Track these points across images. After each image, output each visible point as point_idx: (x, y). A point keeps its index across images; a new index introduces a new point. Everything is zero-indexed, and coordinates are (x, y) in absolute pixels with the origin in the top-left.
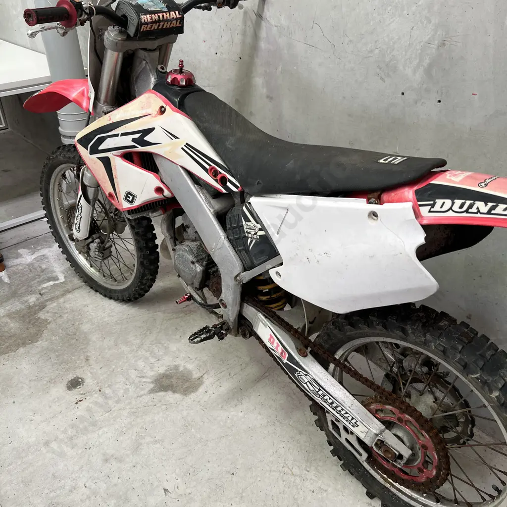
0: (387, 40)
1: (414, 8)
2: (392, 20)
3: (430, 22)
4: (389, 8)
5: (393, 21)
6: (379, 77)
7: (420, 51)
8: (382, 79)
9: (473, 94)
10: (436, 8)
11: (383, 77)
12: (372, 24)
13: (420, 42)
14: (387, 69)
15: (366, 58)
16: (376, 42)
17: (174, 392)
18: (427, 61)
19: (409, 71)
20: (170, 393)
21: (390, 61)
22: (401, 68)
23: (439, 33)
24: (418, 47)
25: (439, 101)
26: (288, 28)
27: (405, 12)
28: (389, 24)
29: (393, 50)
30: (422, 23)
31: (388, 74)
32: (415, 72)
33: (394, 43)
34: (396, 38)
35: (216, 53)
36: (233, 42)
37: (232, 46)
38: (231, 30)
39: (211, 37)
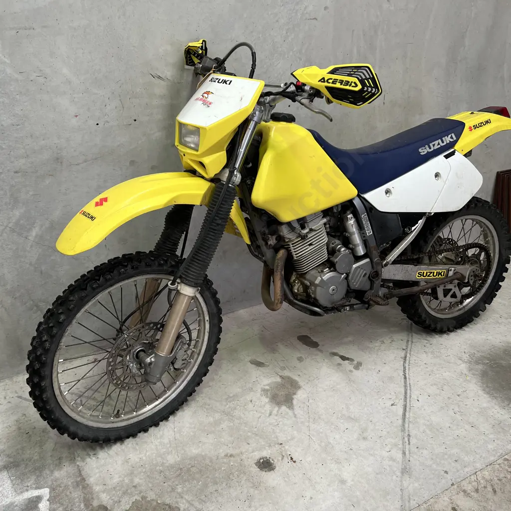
4: (276, 55)
12: (265, 66)
16: (269, 77)
17: (295, 394)
20: (295, 397)
27: (286, 56)
34: (282, 73)
35: (97, 124)
36: (123, 108)
37: (122, 112)
38: (120, 97)
39: (89, 109)
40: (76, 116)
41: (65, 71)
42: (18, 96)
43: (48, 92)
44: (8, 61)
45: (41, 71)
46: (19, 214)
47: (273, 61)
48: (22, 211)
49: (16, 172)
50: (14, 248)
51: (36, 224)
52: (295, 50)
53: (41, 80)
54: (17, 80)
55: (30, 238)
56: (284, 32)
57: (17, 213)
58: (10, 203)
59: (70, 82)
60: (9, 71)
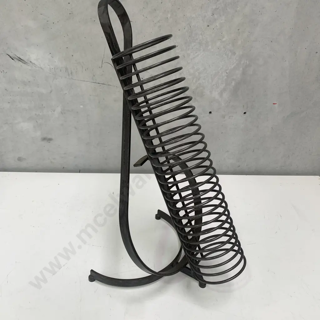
0: (192, 71)
1: (218, 44)
2: (196, 54)
3: (234, 54)
5: (198, 55)
7: (226, 77)
9: (274, 104)
10: (239, 43)
13: (226, 70)
18: (233, 84)
19: (216, 95)
21: (196, 89)
23: (242, 62)
24: (224, 74)
25: (245, 113)
26: (67, 69)
28: (194, 58)
29: (199, 80)
30: (227, 55)
32: (221, 94)
33: (200, 73)
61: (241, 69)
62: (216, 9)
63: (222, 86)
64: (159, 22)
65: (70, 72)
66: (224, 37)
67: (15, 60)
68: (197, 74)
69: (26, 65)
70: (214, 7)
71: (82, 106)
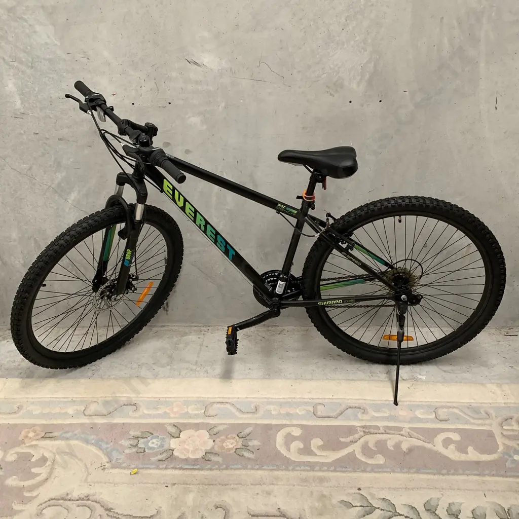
0: (332, 66)
1: (352, 43)
3: (365, 50)
4: (332, 44)
5: (336, 53)
6: (329, 93)
7: (361, 71)
8: (331, 94)
9: (405, 92)
10: (370, 41)
11: (332, 93)
12: (318, 56)
13: (361, 64)
14: (336, 86)
15: (315, 81)
16: (323, 69)
18: (367, 76)
19: (354, 86)
21: (337, 81)
22: (346, 83)
23: (373, 57)
24: (359, 68)
25: (380, 101)
26: (231, 69)
27: (345, 46)
28: (333, 55)
29: (338, 73)
30: (360, 52)
31: (337, 90)
32: (359, 84)
33: (339, 68)
34: (340, 64)
35: (133, 104)
36: (158, 90)
37: (156, 94)
38: (155, 80)
39: (125, 89)
40: (114, 95)
41: (106, 53)
42: (65, 74)
43: (90, 71)
44: (59, 44)
45: (85, 52)
46: (61, 178)
47: (329, 51)
48: (64, 174)
49: (60, 139)
50: (55, 208)
51: (75, 188)
52: (357, 39)
53: (85, 60)
54: (65, 60)
55: (69, 201)
56: (343, 20)
57: (60, 176)
58: (54, 167)
59: (109, 64)
60: (59, 52)
61: (373, 63)
62: (348, 16)
63: (358, 78)
64: (304, 28)
65: (234, 72)
66: (356, 37)
67: (192, 63)
68: (336, 68)
69: (199, 67)
70: (347, 15)
71: (241, 101)
